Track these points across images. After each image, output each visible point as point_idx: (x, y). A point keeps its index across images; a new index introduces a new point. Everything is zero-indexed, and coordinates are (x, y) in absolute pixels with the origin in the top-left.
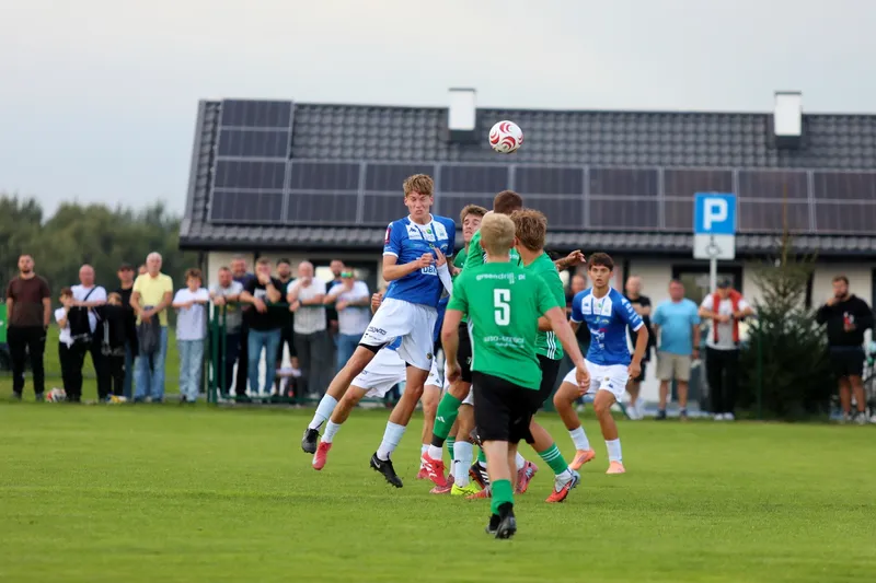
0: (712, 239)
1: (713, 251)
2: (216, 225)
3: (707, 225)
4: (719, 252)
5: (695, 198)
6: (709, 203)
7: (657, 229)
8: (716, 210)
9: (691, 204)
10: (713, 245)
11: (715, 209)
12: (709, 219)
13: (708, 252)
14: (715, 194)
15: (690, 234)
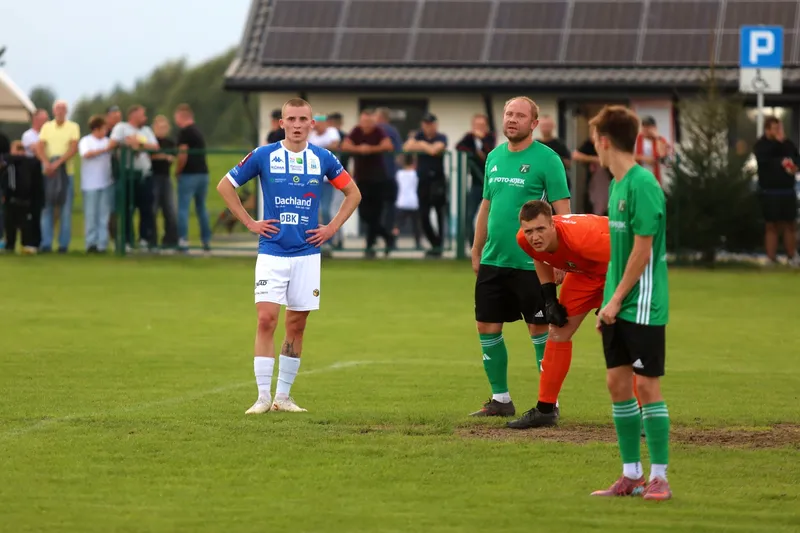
0: (758, 72)
1: (759, 85)
2: (266, 65)
3: (753, 58)
4: (767, 86)
5: (741, 31)
6: (755, 36)
7: (710, 63)
8: (762, 43)
9: (737, 36)
10: (759, 79)
11: (761, 41)
12: (755, 51)
13: (754, 86)
14: (761, 25)
15: (736, 67)
